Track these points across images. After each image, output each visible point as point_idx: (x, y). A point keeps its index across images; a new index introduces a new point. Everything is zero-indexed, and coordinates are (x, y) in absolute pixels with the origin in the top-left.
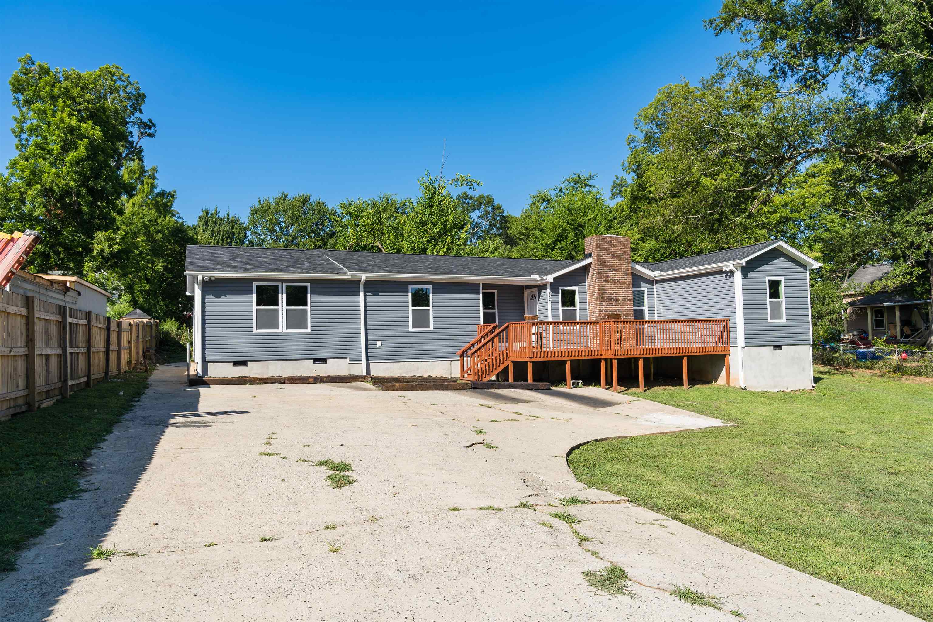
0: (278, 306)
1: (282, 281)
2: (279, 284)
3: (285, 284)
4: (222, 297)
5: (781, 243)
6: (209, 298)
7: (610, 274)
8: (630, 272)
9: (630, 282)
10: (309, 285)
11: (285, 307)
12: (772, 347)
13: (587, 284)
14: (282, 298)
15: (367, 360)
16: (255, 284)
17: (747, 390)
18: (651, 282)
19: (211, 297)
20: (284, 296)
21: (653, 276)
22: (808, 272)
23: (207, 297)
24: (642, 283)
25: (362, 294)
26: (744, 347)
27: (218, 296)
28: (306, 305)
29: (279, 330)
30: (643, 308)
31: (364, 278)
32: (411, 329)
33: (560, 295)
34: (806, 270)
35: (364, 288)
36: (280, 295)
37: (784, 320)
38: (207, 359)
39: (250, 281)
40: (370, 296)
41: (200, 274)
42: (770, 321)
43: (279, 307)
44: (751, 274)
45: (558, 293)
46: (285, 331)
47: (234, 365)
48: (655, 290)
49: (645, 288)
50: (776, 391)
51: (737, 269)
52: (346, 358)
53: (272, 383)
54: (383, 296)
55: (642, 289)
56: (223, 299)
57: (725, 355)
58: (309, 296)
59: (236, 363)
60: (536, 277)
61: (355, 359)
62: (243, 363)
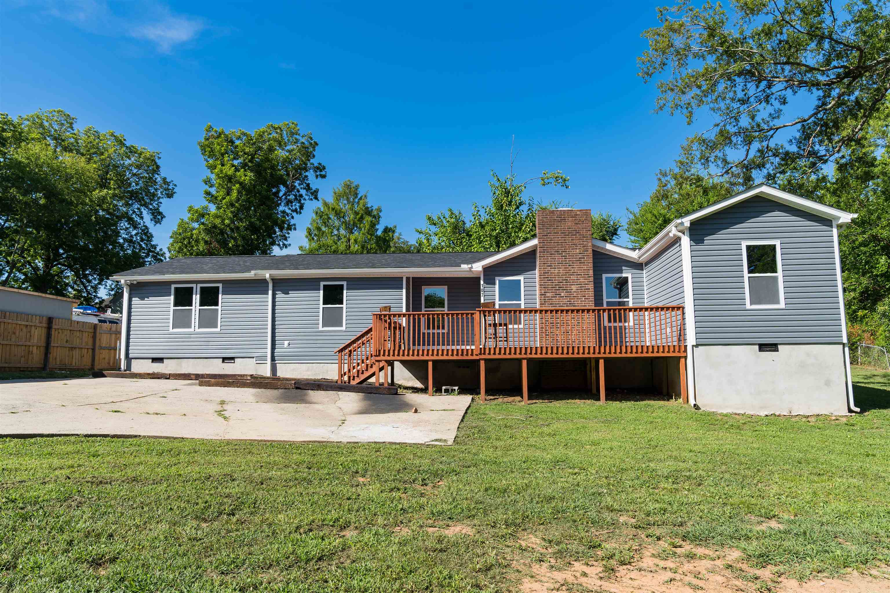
0: (192, 306)
1: (197, 282)
2: (194, 286)
3: (199, 285)
4: (146, 299)
5: (765, 189)
6: (136, 301)
7: (557, 257)
8: (590, 252)
9: (591, 265)
10: (220, 285)
11: (198, 307)
12: (757, 347)
13: (537, 271)
14: (196, 298)
15: (273, 359)
16: (173, 286)
17: (702, 409)
18: (638, 266)
19: (137, 299)
20: (198, 296)
21: (636, 257)
22: (835, 231)
23: (133, 299)
24: (624, 268)
25: (270, 292)
26: (697, 346)
27: (142, 299)
28: (217, 305)
29: (192, 330)
30: (625, 300)
31: (267, 276)
32: (321, 328)
33: (497, 286)
34: (831, 226)
35: (273, 287)
36: (194, 296)
37: (782, 305)
38: (131, 356)
39: (169, 283)
40: (280, 296)
41: (122, 278)
42: (748, 306)
43: (193, 308)
44: (708, 240)
45: (494, 284)
46: (197, 330)
47: (152, 362)
48: (645, 276)
49: (627, 274)
50: (763, 413)
51: (684, 233)
52: (253, 357)
53: (159, 378)
54: (293, 295)
55: (624, 275)
56: (146, 301)
57: (680, 357)
58: (220, 296)
59: (155, 360)
60: (464, 267)
61: (261, 359)
62: (159, 360)
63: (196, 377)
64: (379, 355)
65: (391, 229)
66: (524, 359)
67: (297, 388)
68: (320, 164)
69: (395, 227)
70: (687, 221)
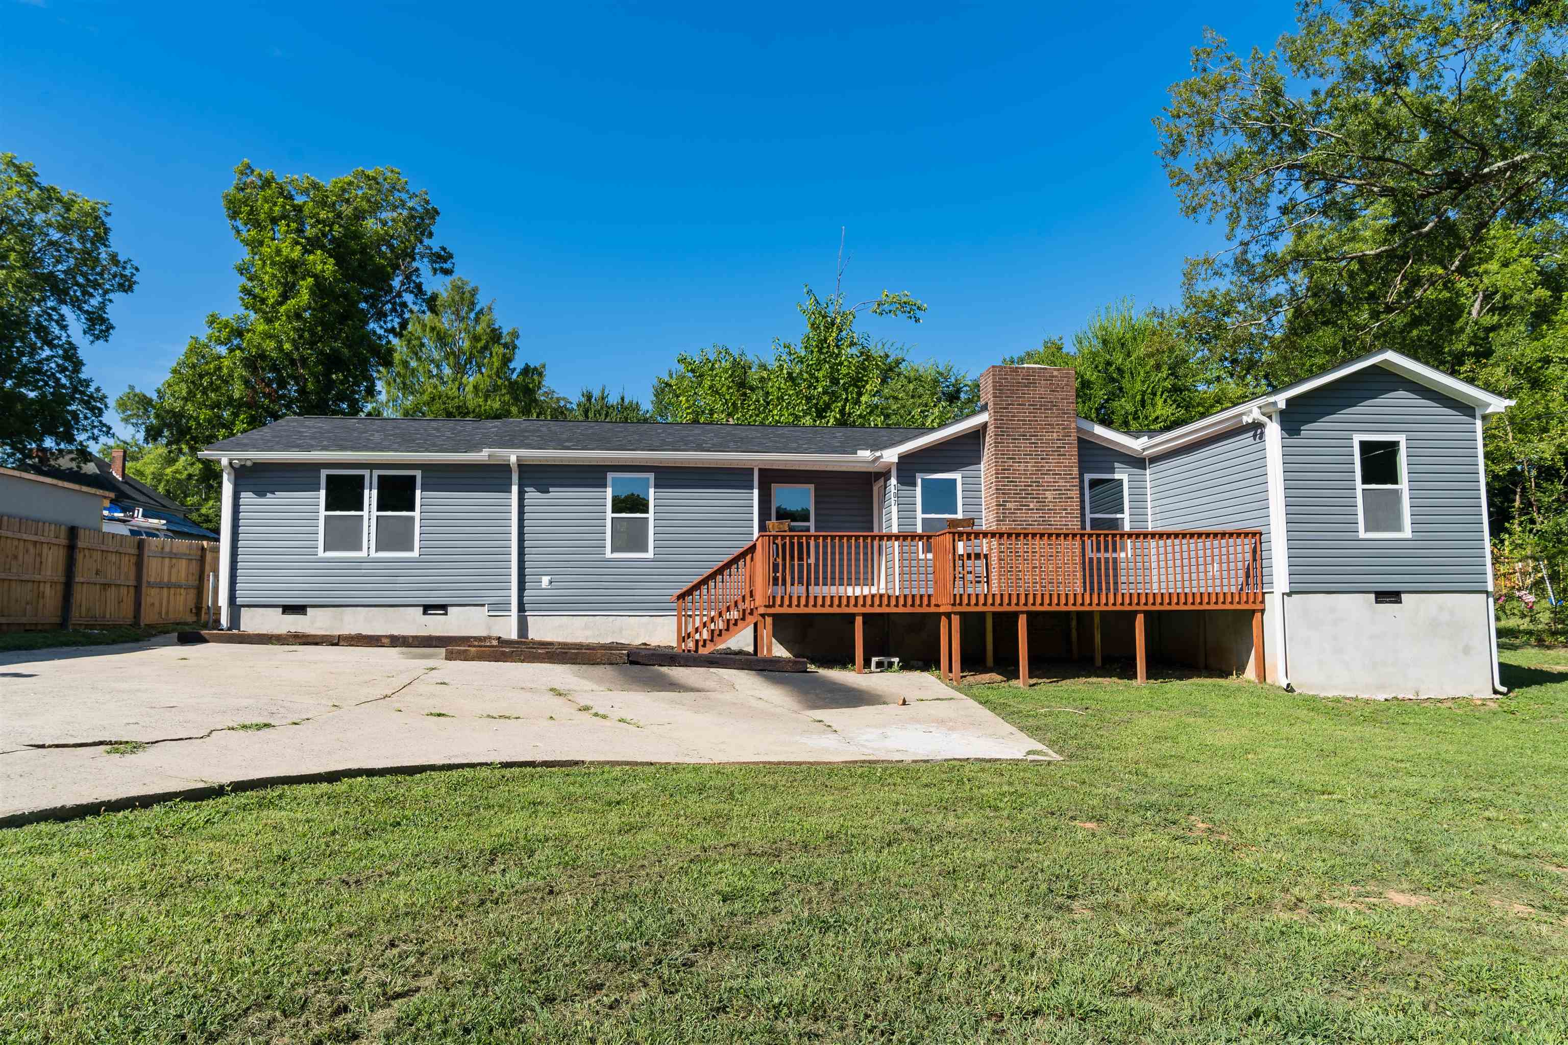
0: (362, 510)
1: (371, 466)
2: (366, 473)
3: (376, 473)
4: (269, 495)
5: (1391, 356)
6: (247, 498)
7: (1023, 444)
8: (1073, 439)
9: (1075, 459)
10: (418, 474)
11: (375, 513)
12: (1373, 596)
13: (982, 466)
14: (371, 496)
15: (521, 608)
16: (324, 473)
17: (1298, 691)
18: (1138, 462)
19: (250, 494)
20: (375, 492)
21: (1139, 448)
22: (1479, 423)
23: (243, 495)
24: (1116, 465)
25: (515, 489)
26: (1289, 594)
27: (261, 494)
28: (412, 508)
29: (363, 554)
30: (1119, 516)
31: (513, 459)
32: (609, 554)
33: (919, 489)
34: (1474, 417)
35: (520, 478)
36: (366, 492)
37: (1407, 533)
38: (239, 601)
39: (315, 467)
40: (532, 495)
41: (224, 455)
42: (1362, 534)
43: (365, 513)
44: (1308, 430)
45: (914, 484)
46: (373, 554)
47: (284, 613)
48: (1148, 478)
49: (1122, 475)
50: (1381, 697)
51: (1270, 417)
52: (483, 605)
54: (557, 494)
55: (1117, 476)
56: (270, 499)
57: (1253, 612)
58: (418, 493)
59: (288, 609)
60: (865, 454)
61: (500, 607)
62: (300, 609)
63: (392, 642)
64: (774, 605)
65: (535, 369)
66: (1022, 612)
67: (632, 663)
68: (444, 249)
69: (544, 366)
70: (1281, 400)
